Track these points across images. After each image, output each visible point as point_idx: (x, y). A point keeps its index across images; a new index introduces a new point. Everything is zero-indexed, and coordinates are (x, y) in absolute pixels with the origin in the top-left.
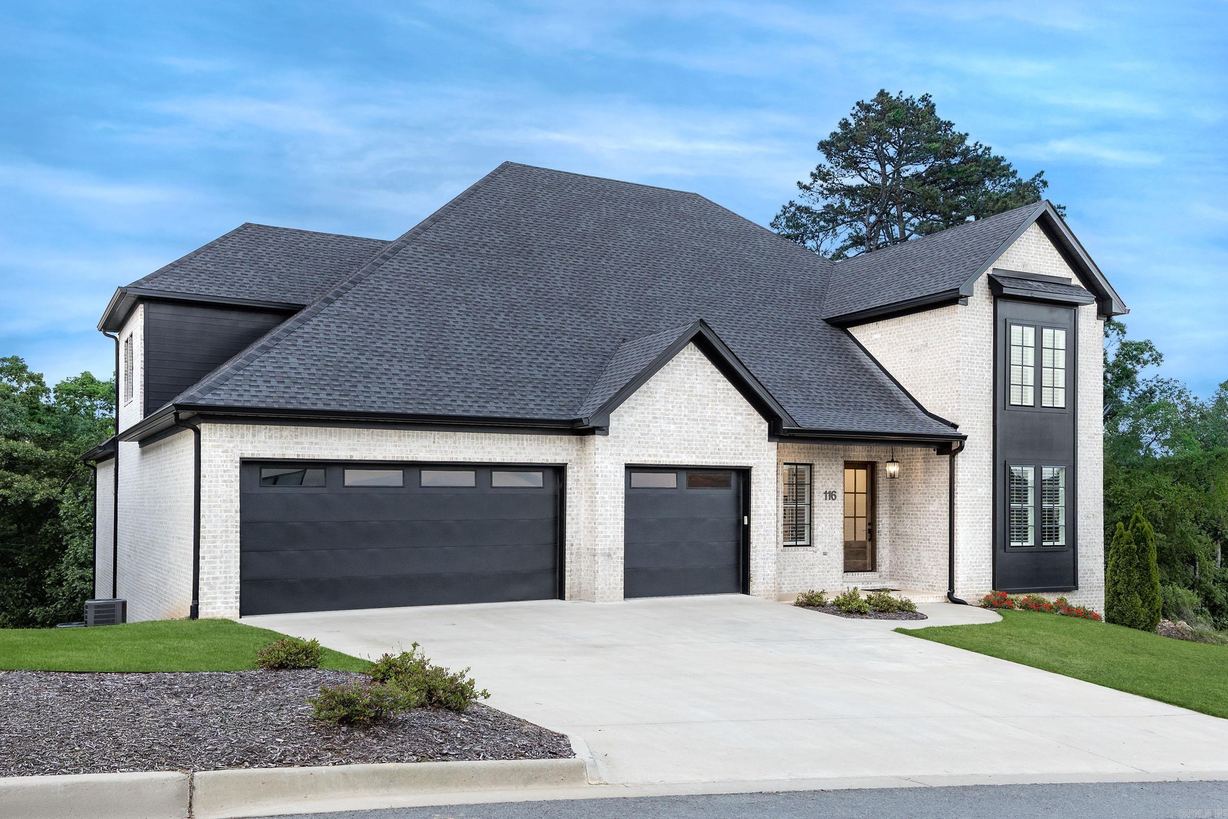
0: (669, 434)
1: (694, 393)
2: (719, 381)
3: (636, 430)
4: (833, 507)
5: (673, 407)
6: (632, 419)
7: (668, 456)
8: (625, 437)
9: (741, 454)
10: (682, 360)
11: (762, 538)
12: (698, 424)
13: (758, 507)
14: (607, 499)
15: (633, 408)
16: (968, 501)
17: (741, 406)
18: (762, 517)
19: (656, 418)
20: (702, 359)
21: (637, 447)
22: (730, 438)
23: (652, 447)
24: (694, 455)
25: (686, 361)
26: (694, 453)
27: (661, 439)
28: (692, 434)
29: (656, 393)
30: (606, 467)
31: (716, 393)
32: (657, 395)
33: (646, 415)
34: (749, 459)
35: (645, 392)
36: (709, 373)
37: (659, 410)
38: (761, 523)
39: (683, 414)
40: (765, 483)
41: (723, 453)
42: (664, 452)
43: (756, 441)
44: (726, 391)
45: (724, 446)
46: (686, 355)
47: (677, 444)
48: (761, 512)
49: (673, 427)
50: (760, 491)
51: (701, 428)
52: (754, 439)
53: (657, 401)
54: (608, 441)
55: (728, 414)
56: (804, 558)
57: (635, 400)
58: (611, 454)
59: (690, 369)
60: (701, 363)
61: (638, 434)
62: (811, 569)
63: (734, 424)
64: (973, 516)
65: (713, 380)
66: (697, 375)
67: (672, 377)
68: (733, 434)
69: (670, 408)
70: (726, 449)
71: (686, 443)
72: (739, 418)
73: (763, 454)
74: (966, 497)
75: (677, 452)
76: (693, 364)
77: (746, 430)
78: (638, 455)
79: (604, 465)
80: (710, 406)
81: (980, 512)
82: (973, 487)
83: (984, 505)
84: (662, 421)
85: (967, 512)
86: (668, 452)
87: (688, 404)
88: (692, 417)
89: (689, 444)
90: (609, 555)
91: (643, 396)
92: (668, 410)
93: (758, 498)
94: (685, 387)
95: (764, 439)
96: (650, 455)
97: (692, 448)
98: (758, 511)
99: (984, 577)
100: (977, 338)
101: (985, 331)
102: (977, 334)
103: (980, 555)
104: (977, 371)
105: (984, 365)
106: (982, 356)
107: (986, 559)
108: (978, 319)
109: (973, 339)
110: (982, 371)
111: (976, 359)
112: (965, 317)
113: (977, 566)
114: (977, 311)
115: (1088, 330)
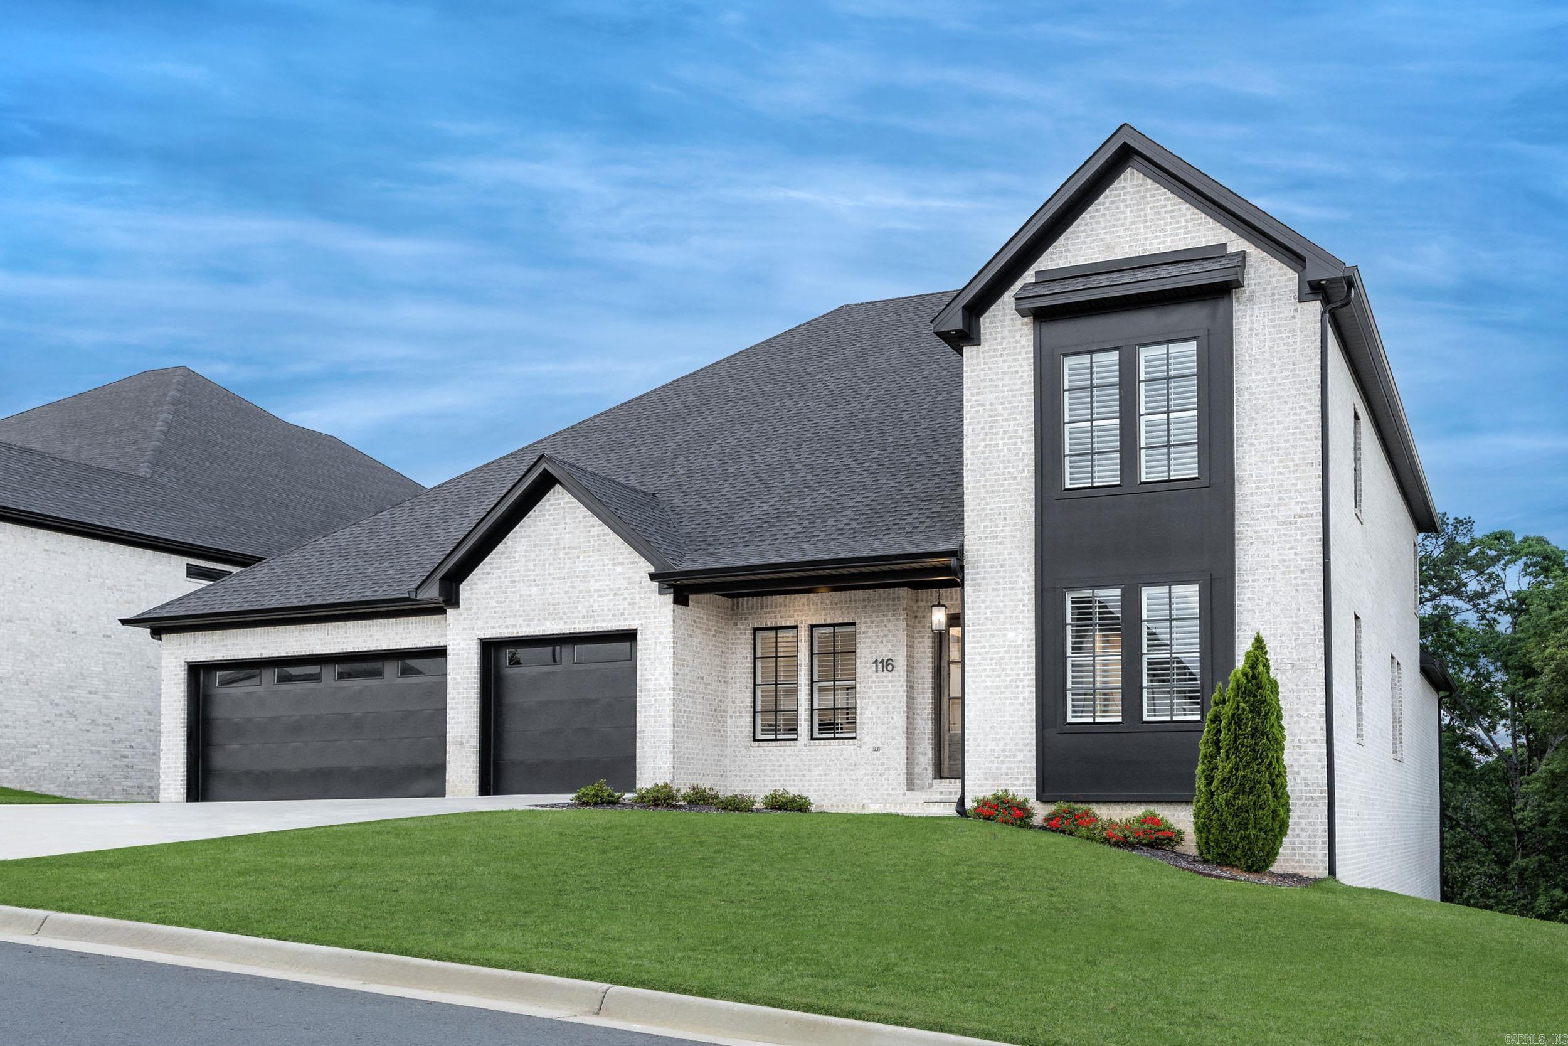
0: (529, 598)
1: (562, 545)
2: (593, 526)
3: (492, 598)
4: (890, 682)
5: (534, 566)
6: (487, 586)
7: (529, 625)
8: (479, 608)
9: (622, 614)
10: (547, 507)
11: (652, 721)
12: (565, 583)
13: (646, 680)
14: (459, 680)
15: (489, 573)
16: (986, 653)
17: (622, 554)
18: (652, 693)
19: (515, 581)
20: (572, 503)
21: (493, 618)
22: (607, 595)
23: (510, 617)
24: (561, 622)
25: (552, 508)
26: (561, 618)
27: (521, 606)
28: (557, 596)
29: (515, 552)
30: (458, 644)
31: (589, 542)
32: (516, 555)
33: (503, 579)
34: (634, 619)
35: (502, 553)
36: (581, 519)
37: (518, 571)
38: (650, 701)
39: (547, 572)
40: (655, 649)
41: (599, 616)
42: (524, 621)
43: (643, 596)
44: (602, 538)
45: (599, 606)
46: (552, 502)
47: (539, 610)
48: (651, 686)
49: (534, 590)
50: (649, 659)
51: (569, 587)
52: (640, 593)
53: (516, 562)
54: (461, 614)
55: (604, 565)
57: (491, 564)
58: (464, 629)
59: (557, 517)
60: (570, 508)
61: (493, 603)
62: (852, 770)
63: (612, 577)
64: (998, 676)
65: (585, 526)
66: (565, 523)
67: (534, 531)
68: (611, 590)
69: (532, 568)
70: (603, 610)
71: (551, 608)
72: (619, 569)
73: (654, 612)
74: (984, 647)
75: (539, 620)
76: (561, 511)
77: (629, 583)
78: (494, 628)
79: (456, 642)
80: (581, 559)
81: (1012, 669)
82: (998, 630)
83: (1022, 658)
84: (522, 584)
85: (985, 670)
86: (529, 620)
87: (554, 560)
88: (558, 575)
89: (555, 609)
90: (461, 744)
91: (500, 558)
92: (529, 570)
93: (646, 670)
94: (549, 540)
95: (653, 591)
96: (507, 627)
97: (559, 613)
98: (646, 686)
99: (1022, 773)
100: (1003, 391)
101: (1021, 377)
102: (1004, 385)
103: (1012, 739)
104: (1004, 444)
105: (1020, 433)
106: (1015, 419)
107: (1026, 745)
108: (1005, 361)
109: (994, 395)
110: (1015, 444)
111: (1002, 427)
112: (978, 364)
113: (1006, 756)
114: (1004, 349)
115: (1274, 326)
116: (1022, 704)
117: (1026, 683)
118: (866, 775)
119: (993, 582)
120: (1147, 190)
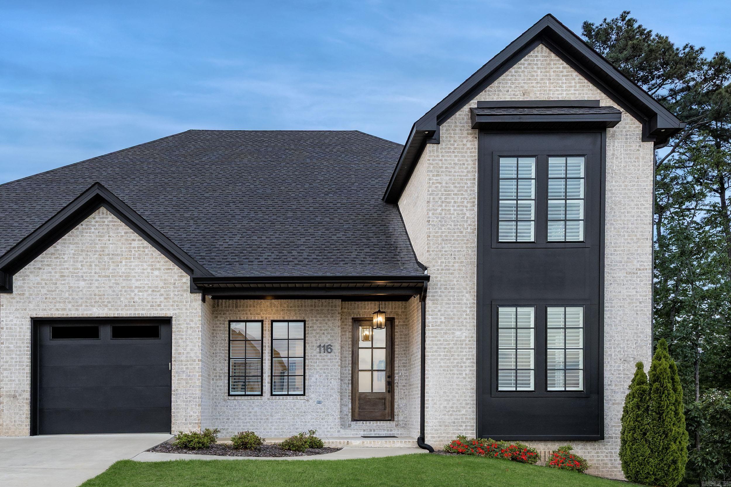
0: (77, 290)
1: (107, 252)
2: (134, 240)
3: (43, 287)
5: (82, 265)
6: (39, 279)
7: (77, 310)
8: (31, 295)
9: (159, 305)
10: (93, 223)
11: (184, 382)
12: (110, 280)
13: (180, 353)
14: (12, 348)
15: (40, 269)
16: (441, 344)
17: (159, 262)
18: (184, 363)
19: (64, 276)
20: (115, 222)
21: (44, 302)
22: (147, 291)
23: (60, 302)
24: (106, 308)
25: (97, 224)
26: (106, 306)
27: (70, 295)
28: (103, 289)
29: (64, 254)
30: (11, 321)
31: (131, 251)
32: (66, 257)
33: (53, 274)
34: (169, 309)
35: (52, 254)
36: (123, 234)
37: (67, 269)
38: (182, 368)
39: (93, 271)
40: (187, 331)
41: (139, 306)
42: (73, 306)
43: (176, 293)
44: (142, 249)
45: (139, 299)
46: (97, 219)
47: (87, 298)
48: (183, 358)
49: (82, 284)
50: (182, 339)
51: (113, 283)
52: (174, 291)
53: (65, 262)
54: (13, 298)
55: (144, 269)
56: (294, 406)
57: (42, 262)
58: (17, 310)
59: (101, 231)
60: (114, 225)
61: (44, 291)
62: (302, 416)
63: (150, 278)
64: (449, 359)
65: (127, 240)
66: (109, 236)
67: (81, 240)
68: (150, 287)
69: (80, 267)
70: (143, 302)
71: (97, 297)
72: (156, 273)
73: (185, 305)
74: (440, 340)
75: (87, 306)
76: (105, 227)
77: (165, 284)
78: (45, 310)
79: (9, 319)
80: (124, 263)
81: (458, 355)
82: (449, 330)
83: (465, 348)
84: (70, 278)
85: (440, 355)
86: (77, 306)
87: (99, 262)
88: (103, 274)
89: (100, 299)
90: (15, 397)
91: (50, 258)
92: (78, 269)
93: (179, 346)
94: (96, 247)
95: (185, 291)
96: (57, 310)
97: (104, 302)
98: (179, 357)
99: (464, 422)
100: (454, 176)
101: (467, 168)
102: (455, 172)
103: (458, 400)
104: (455, 210)
105: (465, 204)
106: (462, 194)
107: (467, 404)
108: (456, 156)
109: (448, 178)
110: (462, 210)
111: (453, 198)
112: (438, 156)
113: (454, 411)
114: (455, 148)
115: (627, 154)
116: (465, 378)
117: (467, 364)
118: (312, 419)
119: (446, 299)
120: (551, 60)
